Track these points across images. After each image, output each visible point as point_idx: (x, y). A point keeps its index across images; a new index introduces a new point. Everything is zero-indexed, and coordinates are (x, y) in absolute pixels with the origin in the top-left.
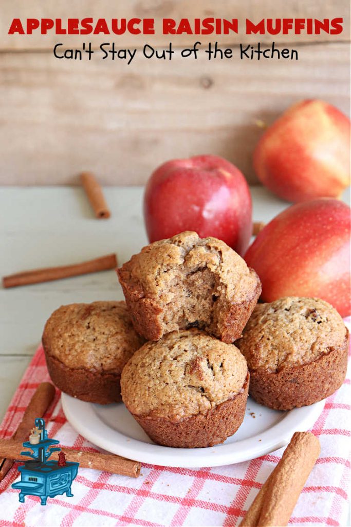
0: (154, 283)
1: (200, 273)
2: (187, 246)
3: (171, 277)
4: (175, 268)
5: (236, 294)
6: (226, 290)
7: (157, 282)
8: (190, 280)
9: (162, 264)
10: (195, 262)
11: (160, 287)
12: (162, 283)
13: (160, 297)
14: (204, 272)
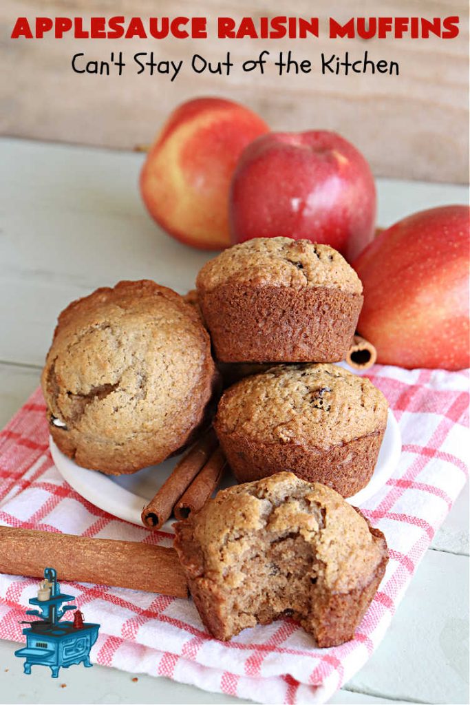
0: (217, 557)
1: (291, 541)
2: (277, 498)
4: (250, 534)
5: (340, 578)
6: (324, 572)
7: (222, 556)
8: (276, 551)
9: (233, 528)
10: (281, 527)
11: (226, 563)
12: (229, 557)
13: (224, 578)
14: (297, 541)
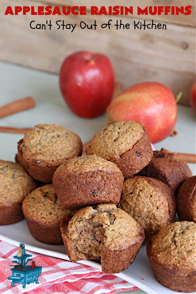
3: (80, 225)
6: (106, 240)
7: (71, 226)
8: (94, 230)
9: (79, 217)
13: (71, 234)
